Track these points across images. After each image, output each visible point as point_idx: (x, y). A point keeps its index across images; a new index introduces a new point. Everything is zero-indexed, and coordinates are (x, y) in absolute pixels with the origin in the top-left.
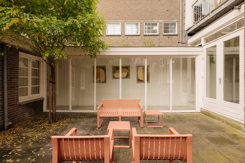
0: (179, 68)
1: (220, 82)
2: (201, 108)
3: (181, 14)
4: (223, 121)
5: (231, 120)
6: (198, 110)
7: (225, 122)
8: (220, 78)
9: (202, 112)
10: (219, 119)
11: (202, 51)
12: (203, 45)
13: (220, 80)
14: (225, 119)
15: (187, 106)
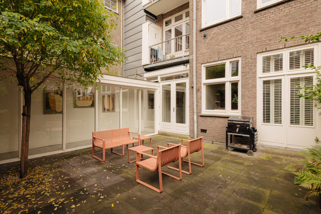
0: (133, 97)
1: (174, 110)
2: (159, 131)
3: (121, 41)
4: (176, 136)
5: (181, 135)
6: (156, 133)
7: (178, 137)
8: (174, 108)
9: (159, 134)
10: (173, 136)
11: (159, 86)
12: (159, 81)
13: (174, 109)
14: (178, 135)
15: (144, 131)
